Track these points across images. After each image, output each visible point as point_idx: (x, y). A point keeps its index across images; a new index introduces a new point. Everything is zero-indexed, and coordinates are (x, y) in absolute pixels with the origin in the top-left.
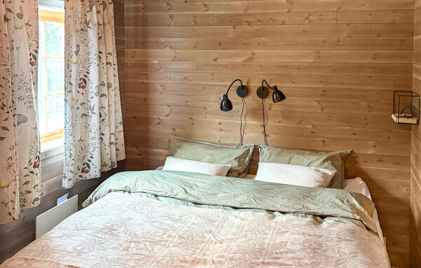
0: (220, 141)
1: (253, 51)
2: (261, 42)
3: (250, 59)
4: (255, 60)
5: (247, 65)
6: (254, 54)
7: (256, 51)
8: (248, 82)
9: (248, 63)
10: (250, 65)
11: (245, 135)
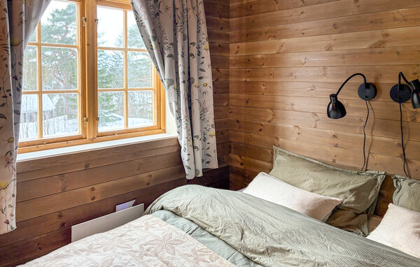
0: (334, 161)
1: (385, 31)
2: (398, 16)
3: (381, 44)
4: (388, 45)
5: (374, 53)
6: (387, 35)
7: (390, 31)
8: (377, 78)
9: (378, 50)
10: (381, 53)
11: (370, 156)
